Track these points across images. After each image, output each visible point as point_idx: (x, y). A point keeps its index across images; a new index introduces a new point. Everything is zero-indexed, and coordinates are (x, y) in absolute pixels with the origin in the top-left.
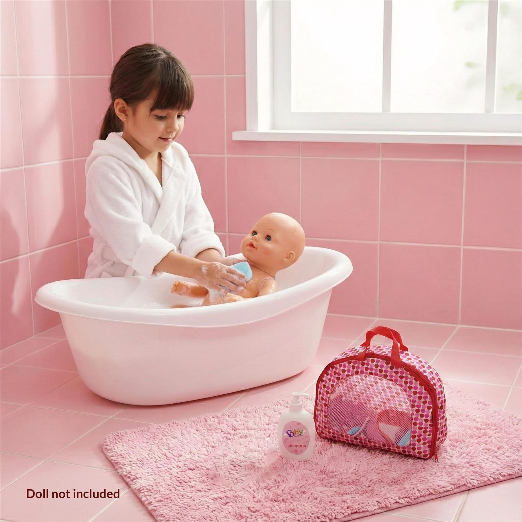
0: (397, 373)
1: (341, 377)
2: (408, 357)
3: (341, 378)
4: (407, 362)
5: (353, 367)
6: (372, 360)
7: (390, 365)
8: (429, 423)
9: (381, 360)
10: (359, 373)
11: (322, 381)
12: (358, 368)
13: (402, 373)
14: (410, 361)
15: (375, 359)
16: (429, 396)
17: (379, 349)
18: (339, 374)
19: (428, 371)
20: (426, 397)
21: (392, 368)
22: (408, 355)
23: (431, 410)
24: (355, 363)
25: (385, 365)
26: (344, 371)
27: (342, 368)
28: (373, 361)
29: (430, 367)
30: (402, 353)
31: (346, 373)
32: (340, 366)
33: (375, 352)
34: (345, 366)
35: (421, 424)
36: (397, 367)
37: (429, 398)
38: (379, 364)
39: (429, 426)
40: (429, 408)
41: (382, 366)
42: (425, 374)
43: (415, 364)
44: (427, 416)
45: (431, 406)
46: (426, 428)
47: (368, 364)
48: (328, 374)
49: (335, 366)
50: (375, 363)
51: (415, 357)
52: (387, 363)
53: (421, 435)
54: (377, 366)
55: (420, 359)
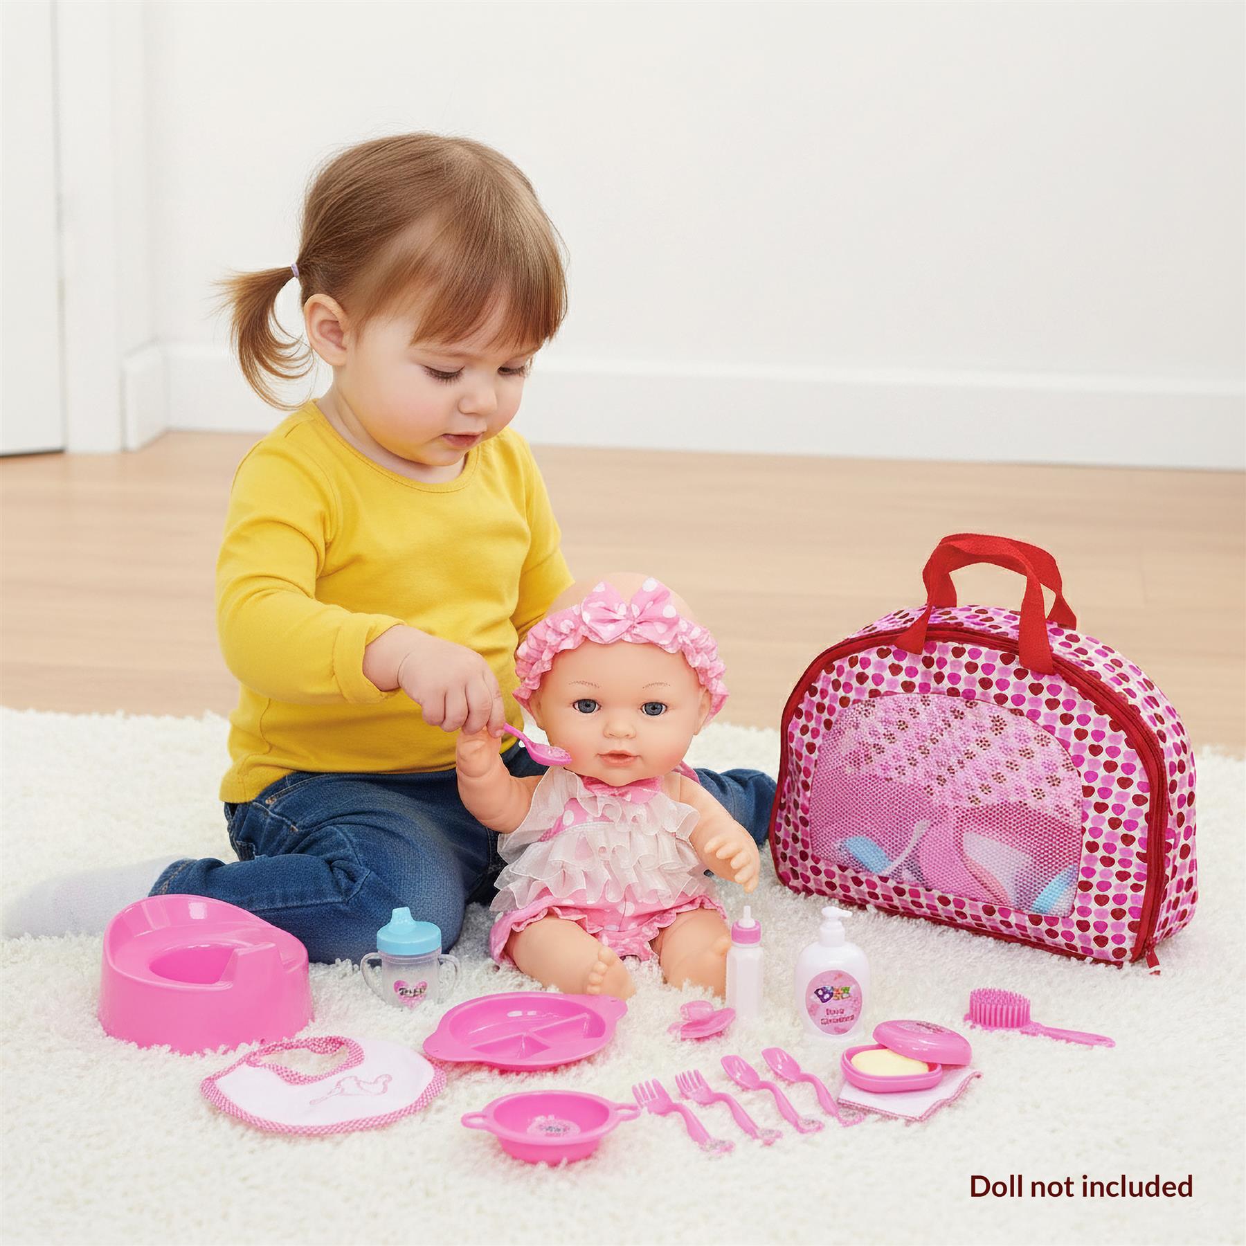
0: (1036, 689)
1: (852, 696)
2: (1075, 646)
3: (852, 699)
4: (1073, 659)
5: (895, 670)
6: (955, 648)
7: (1014, 666)
8: (1136, 847)
9: (984, 650)
10: (917, 690)
11: (799, 714)
12: (912, 672)
13: (1054, 689)
14: (1083, 657)
15: (968, 647)
16: (1138, 764)
17: (983, 616)
18: (848, 687)
19: (1141, 694)
20: (1129, 768)
21: (1020, 674)
22: (1075, 639)
23: (1146, 808)
24: (900, 656)
25: (998, 664)
26: (862, 678)
27: (858, 669)
28: (958, 653)
29: (1149, 684)
30: (1057, 632)
31: (870, 685)
32: (853, 663)
33: (968, 624)
34: (865, 663)
35: (1110, 848)
36: (1039, 673)
37: (1140, 772)
38: (981, 661)
39: (1135, 860)
40: (1138, 800)
41: (988, 668)
42: (1131, 701)
43: (1098, 667)
44: (1131, 825)
45: (1147, 795)
46: (1125, 863)
47: (942, 663)
48: (813, 692)
49: (837, 663)
50: (965, 659)
51: (1099, 647)
52: (1006, 660)
53: (1108, 886)
54: (971, 668)
55: (1117, 655)
